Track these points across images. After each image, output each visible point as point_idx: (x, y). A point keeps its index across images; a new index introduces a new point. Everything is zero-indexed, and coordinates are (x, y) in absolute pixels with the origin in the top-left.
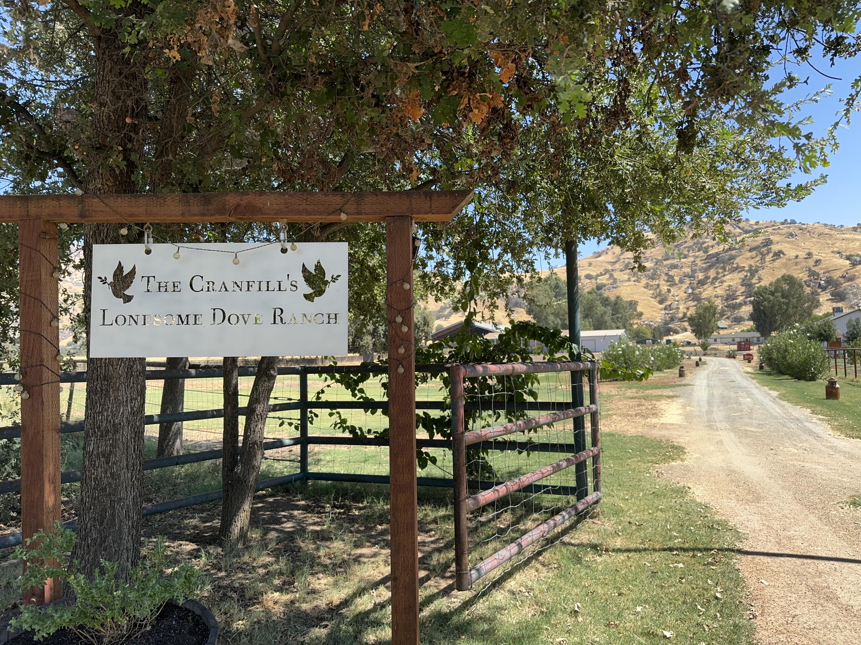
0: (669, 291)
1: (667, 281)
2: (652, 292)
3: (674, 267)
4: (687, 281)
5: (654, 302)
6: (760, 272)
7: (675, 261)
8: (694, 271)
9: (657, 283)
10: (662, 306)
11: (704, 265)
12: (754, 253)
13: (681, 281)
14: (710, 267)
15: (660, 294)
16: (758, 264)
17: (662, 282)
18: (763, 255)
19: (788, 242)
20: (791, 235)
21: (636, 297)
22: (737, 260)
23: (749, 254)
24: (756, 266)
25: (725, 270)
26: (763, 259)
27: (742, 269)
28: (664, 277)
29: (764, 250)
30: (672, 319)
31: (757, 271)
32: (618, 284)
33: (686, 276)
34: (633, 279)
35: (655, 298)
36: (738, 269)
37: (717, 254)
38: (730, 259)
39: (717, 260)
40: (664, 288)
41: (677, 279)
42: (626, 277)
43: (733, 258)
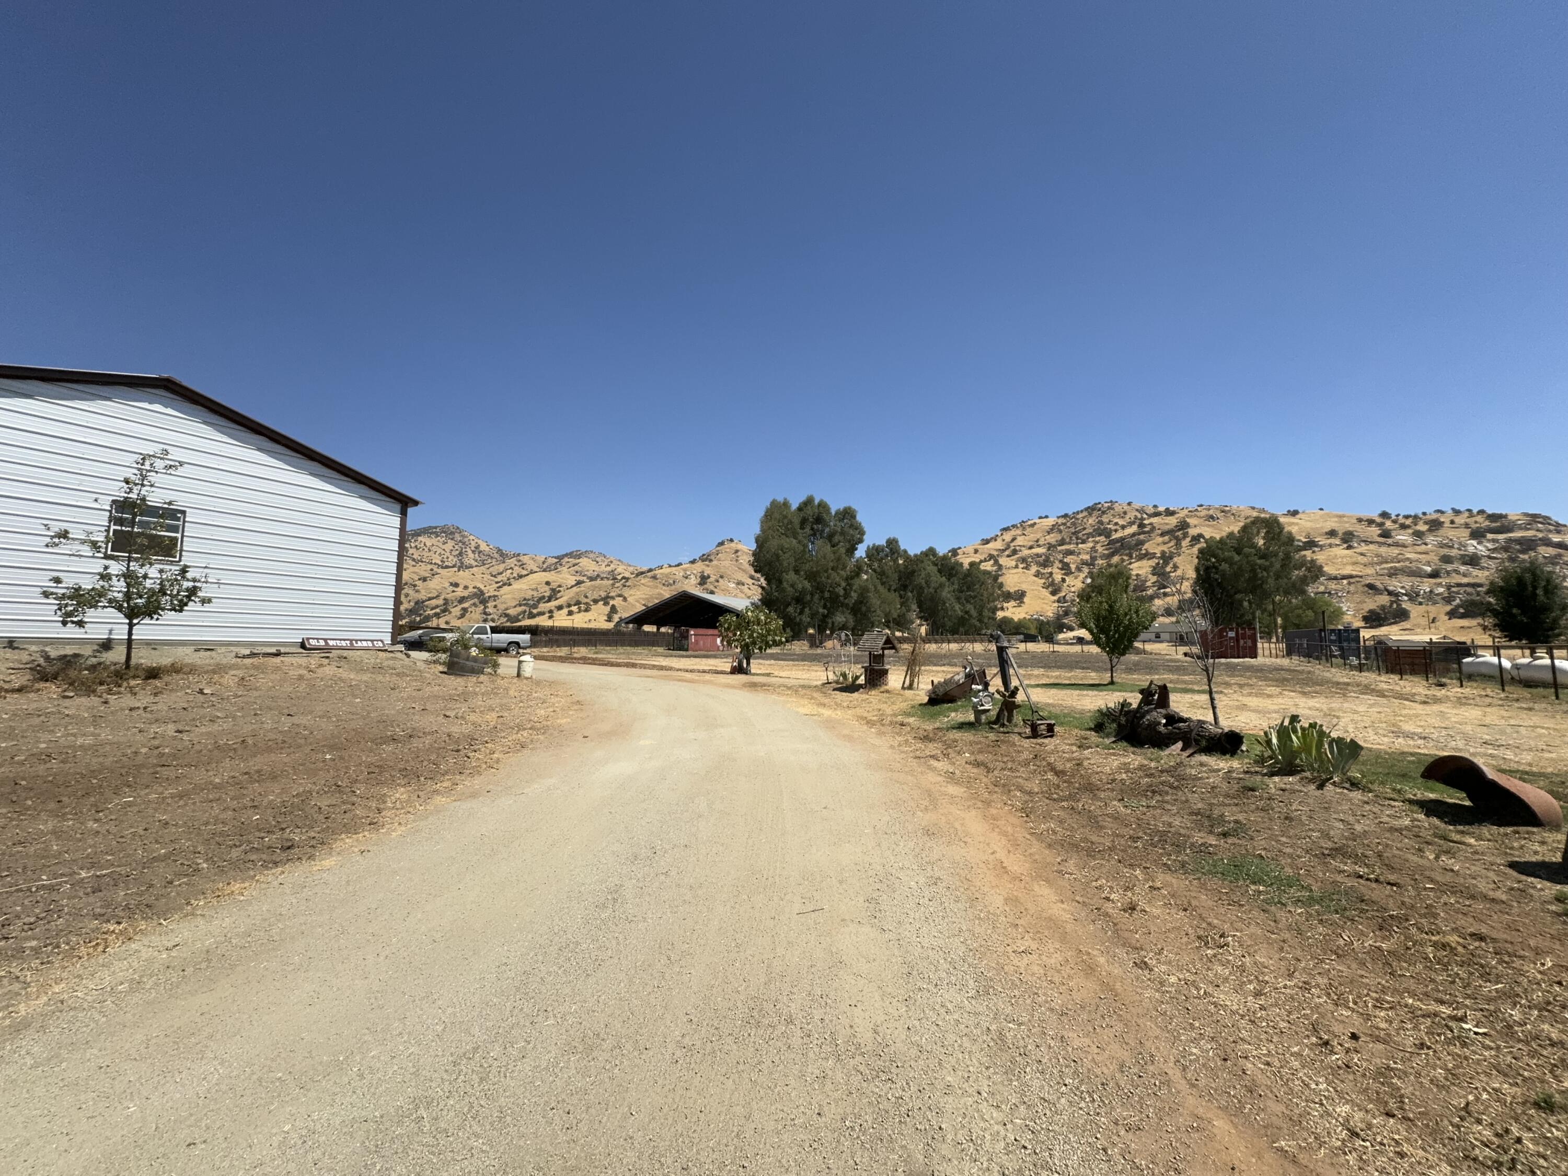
0: (1063, 580)
1: (1062, 569)
2: (1043, 581)
3: (1070, 553)
4: (1086, 570)
5: (1046, 593)
6: (1175, 559)
7: (1072, 547)
8: (1093, 559)
9: (1050, 570)
10: (1056, 598)
11: (1106, 552)
12: (1166, 538)
13: (1079, 569)
14: (1112, 555)
15: (1052, 584)
16: (1172, 549)
17: (1055, 570)
18: (1178, 541)
19: (1208, 526)
20: (1212, 517)
21: (1024, 587)
22: (1146, 546)
23: (1160, 539)
24: (1171, 552)
25: (1131, 557)
26: (1178, 545)
27: (1153, 556)
28: (1058, 564)
29: (1179, 533)
30: (1066, 613)
31: (1171, 558)
32: (1004, 571)
33: (1084, 563)
34: (1021, 566)
35: (1047, 588)
36: (1148, 556)
37: (1122, 539)
38: (1137, 545)
39: (1122, 545)
40: (1058, 577)
41: (1073, 567)
42: (1014, 563)
43: (1142, 543)
